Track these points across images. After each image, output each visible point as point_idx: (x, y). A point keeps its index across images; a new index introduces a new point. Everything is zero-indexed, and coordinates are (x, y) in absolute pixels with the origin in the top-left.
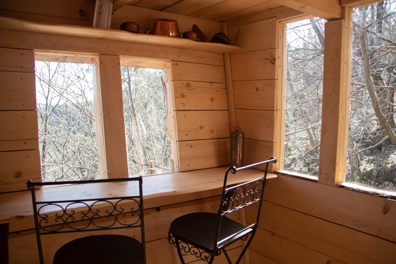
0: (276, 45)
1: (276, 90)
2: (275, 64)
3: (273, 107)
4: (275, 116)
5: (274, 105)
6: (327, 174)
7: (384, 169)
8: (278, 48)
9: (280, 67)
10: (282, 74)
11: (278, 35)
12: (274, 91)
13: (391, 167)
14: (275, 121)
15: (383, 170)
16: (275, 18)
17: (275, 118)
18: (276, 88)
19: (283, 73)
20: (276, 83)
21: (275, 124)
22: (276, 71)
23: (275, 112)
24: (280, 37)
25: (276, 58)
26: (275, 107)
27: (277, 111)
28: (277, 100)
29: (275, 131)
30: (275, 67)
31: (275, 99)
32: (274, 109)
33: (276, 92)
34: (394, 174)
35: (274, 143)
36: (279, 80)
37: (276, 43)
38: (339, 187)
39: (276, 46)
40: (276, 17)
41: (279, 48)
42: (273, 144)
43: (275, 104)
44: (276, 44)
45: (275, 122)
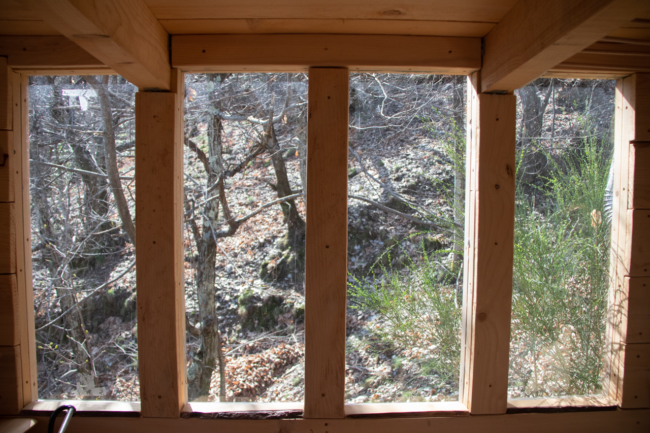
0: (8, 123)
1: (12, 227)
2: (8, 168)
3: (9, 266)
4: (13, 287)
5: (10, 262)
6: (160, 397)
7: (105, 297)
8: (12, 130)
9: (17, 173)
10: (22, 188)
11: (12, 100)
12: (9, 230)
13: (115, 292)
14: (14, 298)
15: (103, 299)
16: (5, 59)
17: (13, 290)
18: (11, 221)
19: (24, 185)
20: (11, 211)
21: (14, 304)
22: (10, 183)
23: (14, 276)
24: (17, 105)
25: (10, 153)
26: (11, 265)
27: (16, 273)
28: (16, 248)
29: (15, 321)
30: (8, 174)
31: (12, 247)
32: (10, 270)
33: (12, 231)
34: (120, 303)
35: (15, 348)
36: (17, 204)
37: (8, 118)
38: (188, 418)
39: (8, 125)
40: (6, 57)
41: (14, 129)
42: (13, 350)
43: (12, 258)
44: (8, 121)
45: (14, 301)
